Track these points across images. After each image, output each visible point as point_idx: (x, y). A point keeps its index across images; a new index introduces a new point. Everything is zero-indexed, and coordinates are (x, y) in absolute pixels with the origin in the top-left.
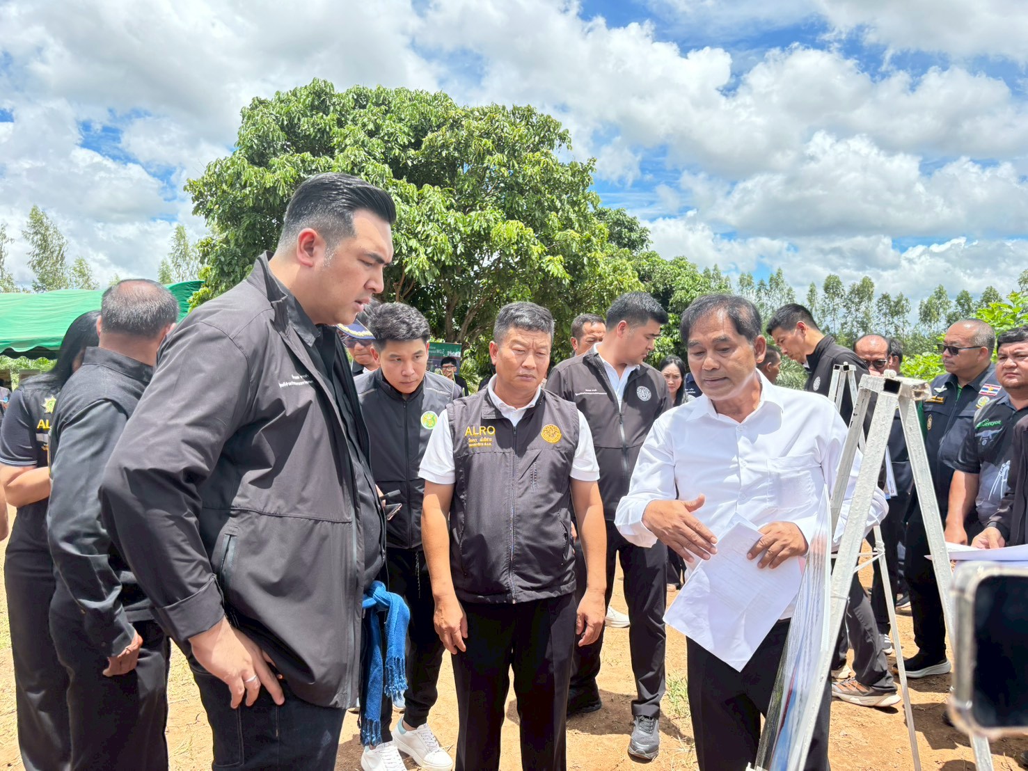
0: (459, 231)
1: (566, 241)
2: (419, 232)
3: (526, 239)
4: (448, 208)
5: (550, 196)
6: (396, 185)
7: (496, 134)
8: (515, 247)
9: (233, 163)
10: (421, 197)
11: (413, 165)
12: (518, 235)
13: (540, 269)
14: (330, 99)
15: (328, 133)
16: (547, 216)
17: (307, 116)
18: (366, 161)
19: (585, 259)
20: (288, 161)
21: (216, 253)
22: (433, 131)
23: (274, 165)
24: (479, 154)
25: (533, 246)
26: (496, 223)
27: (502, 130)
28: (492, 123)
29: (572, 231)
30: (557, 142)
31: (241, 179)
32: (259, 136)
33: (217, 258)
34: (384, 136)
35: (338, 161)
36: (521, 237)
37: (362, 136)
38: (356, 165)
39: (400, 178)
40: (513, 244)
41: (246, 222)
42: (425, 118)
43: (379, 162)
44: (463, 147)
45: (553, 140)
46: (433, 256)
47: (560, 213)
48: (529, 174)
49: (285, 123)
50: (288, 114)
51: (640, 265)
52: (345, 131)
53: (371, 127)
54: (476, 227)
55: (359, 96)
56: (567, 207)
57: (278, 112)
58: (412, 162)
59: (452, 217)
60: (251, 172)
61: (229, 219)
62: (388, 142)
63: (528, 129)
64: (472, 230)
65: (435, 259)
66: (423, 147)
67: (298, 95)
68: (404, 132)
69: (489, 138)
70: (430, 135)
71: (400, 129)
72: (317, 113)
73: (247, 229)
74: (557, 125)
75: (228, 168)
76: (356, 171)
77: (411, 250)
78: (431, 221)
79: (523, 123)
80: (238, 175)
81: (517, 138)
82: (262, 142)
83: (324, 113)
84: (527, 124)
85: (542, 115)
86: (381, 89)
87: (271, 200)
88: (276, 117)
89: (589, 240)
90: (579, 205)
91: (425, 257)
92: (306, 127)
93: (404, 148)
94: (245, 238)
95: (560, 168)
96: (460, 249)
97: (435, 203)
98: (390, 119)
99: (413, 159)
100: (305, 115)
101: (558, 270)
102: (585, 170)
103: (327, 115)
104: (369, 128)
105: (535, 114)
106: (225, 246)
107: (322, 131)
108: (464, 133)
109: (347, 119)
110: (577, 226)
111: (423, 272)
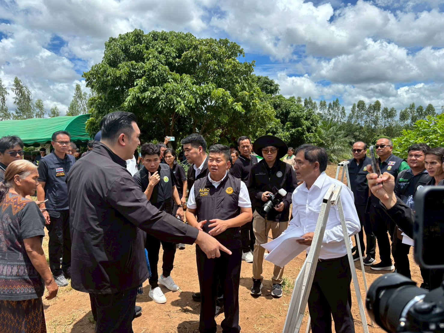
0: (198, 94)
1: (243, 96)
2: (181, 95)
3: (226, 96)
4: (193, 84)
5: (236, 77)
6: (171, 75)
7: (213, 52)
8: (221, 100)
9: (103, 66)
10: (182, 79)
11: (178, 65)
12: (222, 94)
13: (232, 108)
14: (142, 38)
15: (142, 52)
16: (235, 86)
17: (133, 45)
18: (158, 65)
19: (251, 103)
20: (126, 65)
21: (97, 104)
22: (186, 51)
23: (120, 67)
24: (206, 60)
25: (229, 99)
26: (213, 90)
27: (215, 50)
28: (211, 47)
29: (245, 92)
30: (238, 54)
31: (106, 73)
32: (113, 54)
33: (97, 106)
34: (165, 53)
35: (146, 65)
36: (224, 95)
37: (156, 54)
38: (154, 67)
39: (173, 71)
40: (220, 98)
41: (109, 91)
42: (182, 45)
43: (163, 65)
44: (199, 58)
45: (237, 53)
46: (187, 104)
47: (240, 84)
48: (227, 68)
49: (124, 48)
50: (125, 44)
51: (275, 101)
52: (149, 51)
53: (160, 49)
54: (205, 92)
55: (154, 35)
56: (243, 81)
57: (121, 44)
58: (178, 64)
59: (195, 88)
60: (110, 70)
61: (101, 89)
62: (167, 56)
63: (226, 49)
64: (203, 92)
65: (188, 105)
66: (182, 58)
67: (129, 35)
68: (174, 51)
69: (209, 53)
70: (185, 53)
71: (172, 50)
72: (137, 44)
73: (109, 94)
74: (239, 47)
75: (101, 68)
76: (154, 69)
77: (178, 102)
78: (186, 90)
79: (224, 47)
80: (105, 71)
81: (221, 53)
82: (114, 57)
83: (140, 44)
84: (226, 47)
85: (232, 43)
86: (164, 32)
87: (119, 82)
88: (120, 46)
89: (252, 95)
90: (248, 81)
91: (184, 105)
92: (133, 50)
93: (174, 58)
94: (108, 97)
95: (240, 65)
96: (198, 101)
97: (187, 82)
98: (168, 45)
99: (178, 63)
100: (132, 45)
101: (240, 108)
102: (250, 66)
103: (141, 45)
104: (159, 50)
105: (229, 42)
106: (100, 100)
107: (140, 52)
108: (199, 51)
109: (149, 46)
110: (247, 89)
111: (183, 111)
